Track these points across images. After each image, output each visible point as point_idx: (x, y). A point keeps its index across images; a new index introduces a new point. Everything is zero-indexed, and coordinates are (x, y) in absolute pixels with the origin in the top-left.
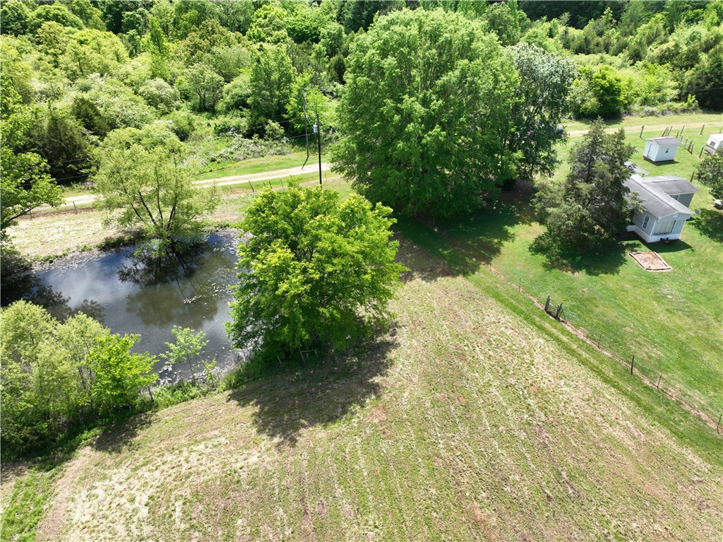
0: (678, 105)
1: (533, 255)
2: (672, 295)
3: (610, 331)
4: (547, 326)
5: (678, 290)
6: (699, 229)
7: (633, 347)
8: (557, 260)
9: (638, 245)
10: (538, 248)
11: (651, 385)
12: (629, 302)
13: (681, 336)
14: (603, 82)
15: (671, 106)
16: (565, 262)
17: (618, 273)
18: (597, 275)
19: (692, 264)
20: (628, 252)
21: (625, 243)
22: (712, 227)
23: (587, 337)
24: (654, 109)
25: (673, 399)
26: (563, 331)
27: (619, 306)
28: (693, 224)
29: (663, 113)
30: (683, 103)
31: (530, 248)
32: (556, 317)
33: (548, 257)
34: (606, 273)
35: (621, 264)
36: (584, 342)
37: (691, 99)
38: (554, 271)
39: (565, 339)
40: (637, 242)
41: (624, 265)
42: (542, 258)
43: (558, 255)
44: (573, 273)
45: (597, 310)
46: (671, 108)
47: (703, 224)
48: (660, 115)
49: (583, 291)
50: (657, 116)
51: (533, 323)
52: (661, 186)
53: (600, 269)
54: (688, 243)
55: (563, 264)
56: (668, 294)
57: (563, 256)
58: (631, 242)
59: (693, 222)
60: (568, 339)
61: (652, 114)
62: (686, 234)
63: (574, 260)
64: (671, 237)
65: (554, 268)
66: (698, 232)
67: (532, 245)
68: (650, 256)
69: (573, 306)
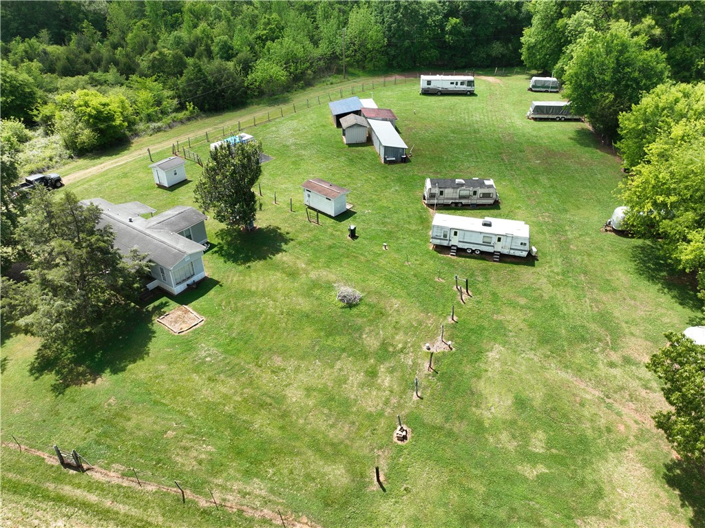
0: (181, 115)
1: (37, 378)
2: (210, 355)
3: (149, 449)
4: (67, 490)
5: (215, 346)
6: (222, 256)
7: (179, 459)
8: (71, 371)
9: (165, 305)
10: (43, 364)
11: (208, 504)
12: (167, 390)
13: (228, 409)
14: (88, 110)
15: (175, 117)
16: (81, 369)
17: (148, 354)
18: (123, 369)
19: (224, 303)
20: (156, 319)
21: (151, 307)
22: (233, 249)
23: (123, 475)
24: (159, 124)
25: (235, 510)
26: (91, 486)
27: (156, 403)
28: (216, 252)
29: (170, 127)
30: (184, 112)
31: (31, 370)
32: (78, 468)
33: (58, 373)
34: (134, 361)
35: (150, 339)
36: (119, 487)
37: (190, 106)
38: (68, 391)
39: (93, 498)
40: (164, 299)
41: (153, 339)
42: (50, 378)
43: (71, 363)
44: (94, 382)
45: (130, 425)
46: (175, 119)
47: (225, 248)
48: (168, 129)
49: (109, 405)
50: (165, 131)
51: (46, 497)
52: (167, 225)
53: (126, 359)
54: (215, 278)
55: (79, 374)
56: (206, 357)
57: (77, 361)
58: (157, 303)
59: (215, 249)
60: (99, 495)
61: (159, 130)
62: (211, 267)
63: (93, 359)
64: (197, 278)
65: (68, 386)
66: (222, 260)
67: (33, 364)
68: (180, 313)
69: (99, 436)
